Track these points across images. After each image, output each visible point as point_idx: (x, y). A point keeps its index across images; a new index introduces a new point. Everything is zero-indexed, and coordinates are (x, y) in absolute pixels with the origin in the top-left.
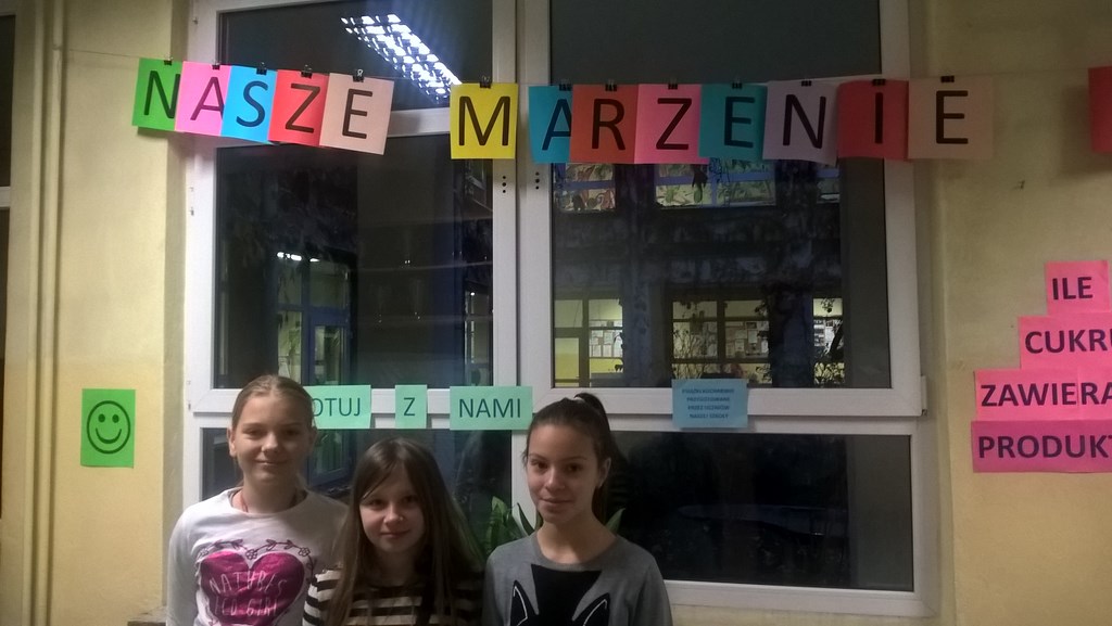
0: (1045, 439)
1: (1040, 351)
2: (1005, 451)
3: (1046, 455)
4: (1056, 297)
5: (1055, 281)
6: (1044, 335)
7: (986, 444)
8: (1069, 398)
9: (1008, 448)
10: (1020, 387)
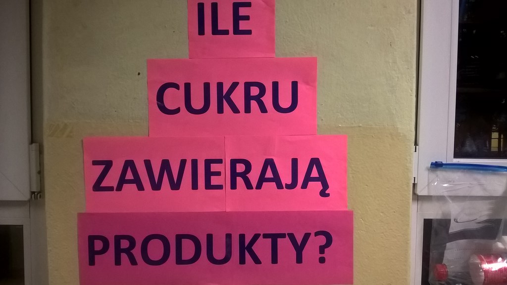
0: (179, 238)
1: (177, 111)
2: (124, 256)
3: (179, 261)
4: (201, 32)
5: (201, 7)
6: (182, 88)
7: (99, 245)
8: (215, 181)
9: (128, 251)
10: (148, 164)
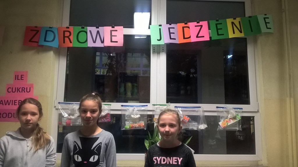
0: (9, 113)
1: (10, 92)
4: (16, 79)
5: (16, 75)
6: (11, 88)
8: (16, 104)
